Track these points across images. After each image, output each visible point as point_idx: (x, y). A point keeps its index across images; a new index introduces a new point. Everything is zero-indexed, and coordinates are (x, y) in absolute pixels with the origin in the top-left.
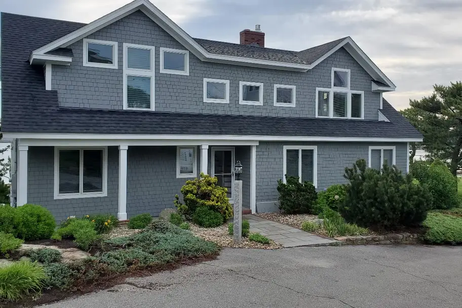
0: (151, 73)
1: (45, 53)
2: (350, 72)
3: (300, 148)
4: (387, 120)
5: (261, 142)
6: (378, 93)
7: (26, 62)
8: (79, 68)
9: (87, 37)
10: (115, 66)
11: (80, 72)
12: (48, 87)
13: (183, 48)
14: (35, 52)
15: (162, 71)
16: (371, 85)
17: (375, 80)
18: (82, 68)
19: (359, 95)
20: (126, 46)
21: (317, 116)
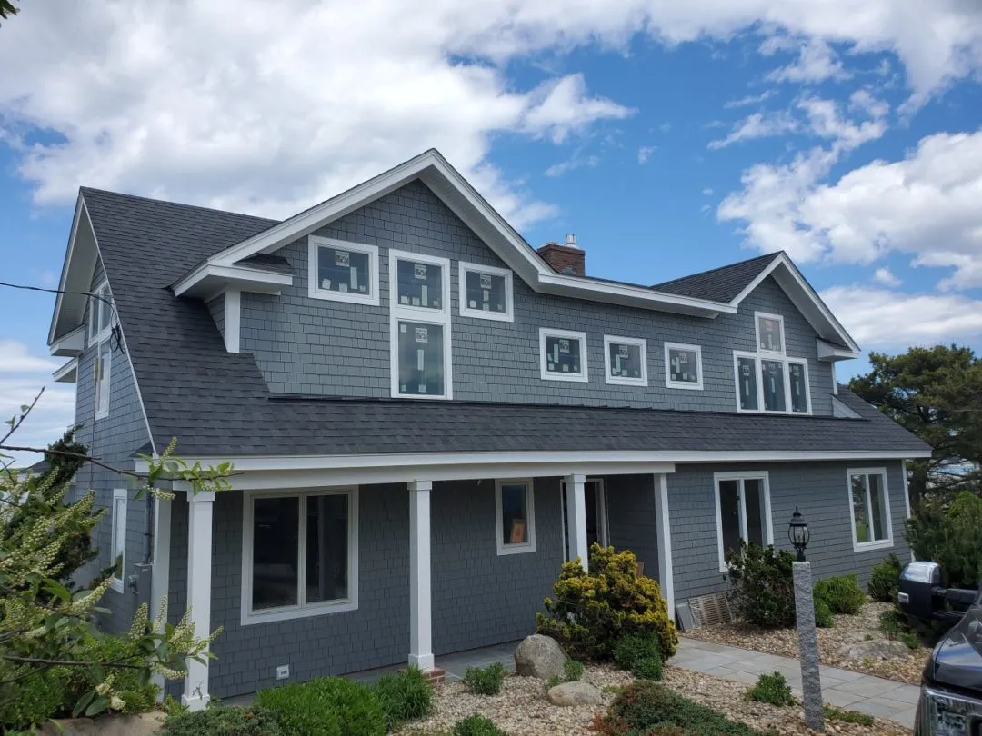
0: (442, 317)
1: (234, 264)
2: (782, 321)
3: (741, 477)
4: (853, 415)
5: (679, 466)
6: (827, 364)
7: (165, 289)
8: (299, 301)
9: (316, 233)
10: (373, 299)
11: (300, 310)
12: (233, 344)
13: (500, 263)
14: (214, 261)
15: (465, 312)
16: (816, 348)
17: (822, 337)
18: (306, 302)
19: (801, 366)
20: (395, 255)
21: (739, 410)
